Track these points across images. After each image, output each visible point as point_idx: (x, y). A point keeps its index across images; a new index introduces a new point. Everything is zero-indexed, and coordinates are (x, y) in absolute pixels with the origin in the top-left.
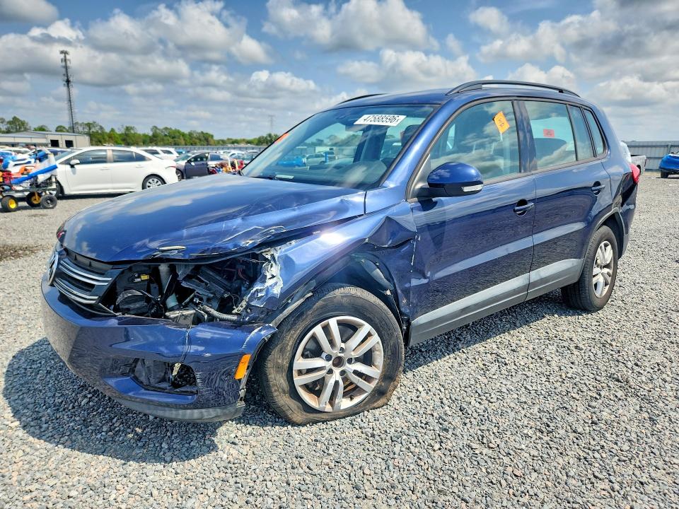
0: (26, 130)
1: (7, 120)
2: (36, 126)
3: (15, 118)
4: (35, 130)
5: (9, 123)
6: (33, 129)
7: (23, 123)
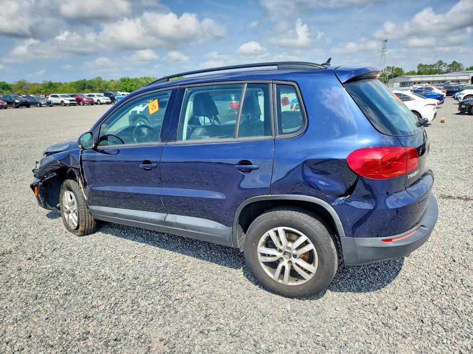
0: (460, 70)
1: (448, 64)
2: (469, 67)
3: (454, 62)
4: (467, 70)
5: (449, 66)
6: (465, 69)
7: (459, 65)
